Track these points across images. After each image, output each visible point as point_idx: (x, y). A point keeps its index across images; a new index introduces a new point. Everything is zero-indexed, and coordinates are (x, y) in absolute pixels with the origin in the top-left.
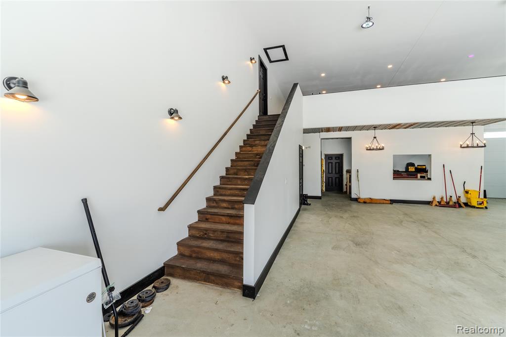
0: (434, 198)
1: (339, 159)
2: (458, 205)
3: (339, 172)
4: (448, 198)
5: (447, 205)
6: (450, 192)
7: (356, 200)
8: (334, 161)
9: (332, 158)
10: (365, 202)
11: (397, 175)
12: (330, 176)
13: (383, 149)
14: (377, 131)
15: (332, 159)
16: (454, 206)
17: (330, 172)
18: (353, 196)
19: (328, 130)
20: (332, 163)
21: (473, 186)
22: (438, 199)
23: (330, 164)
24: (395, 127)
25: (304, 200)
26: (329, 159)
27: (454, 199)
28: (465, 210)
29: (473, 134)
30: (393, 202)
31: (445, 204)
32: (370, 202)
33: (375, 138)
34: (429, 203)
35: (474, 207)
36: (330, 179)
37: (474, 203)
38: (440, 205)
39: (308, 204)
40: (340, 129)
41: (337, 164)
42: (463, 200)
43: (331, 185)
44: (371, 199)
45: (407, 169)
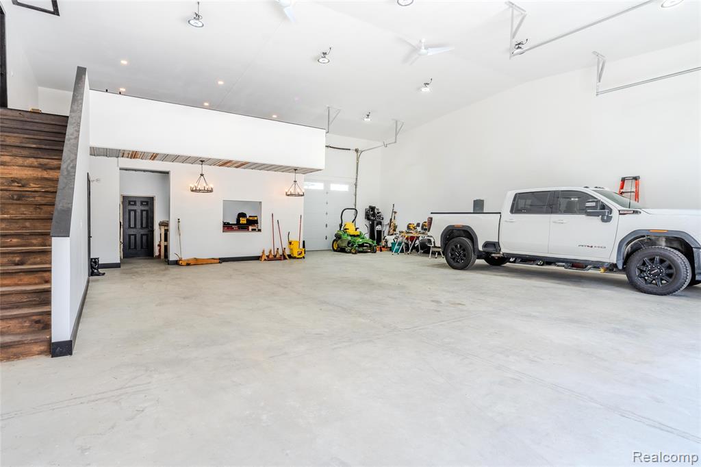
0: (263, 252)
1: (147, 204)
2: (283, 257)
3: (147, 227)
4: (276, 250)
5: (275, 258)
6: (278, 245)
7: (176, 263)
8: (138, 208)
9: (135, 202)
10: (188, 264)
11: (227, 227)
12: (132, 232)
13: (211, 191)
14: (205, 167)
15: (135, 204)
16: (280, 259)
17: (132, 225)
18: (172, 258)
19: (134, 155)
20: (135, 211)
21: (294, 238)
22: (267, 253)
23: (132, 213)
24: (226, 163)
25: (95, 268)
26: (129, 204)
27: (280, 252)
28: (288, 261)
29: (295, 181)
30: (222, 260)
31: (272, 258)
32: (196, 263)
33: (202, 175)
34: (258, 258)
35: (295, 258)
36: (132, 237)
37: (295, 255)
38: (269, 259)
39: (99, 274)
40: (154, 157)
41: (144, 213)
42: (287, 252)
43: (132, 247)
44: (196, 259)
45: (238, 220)
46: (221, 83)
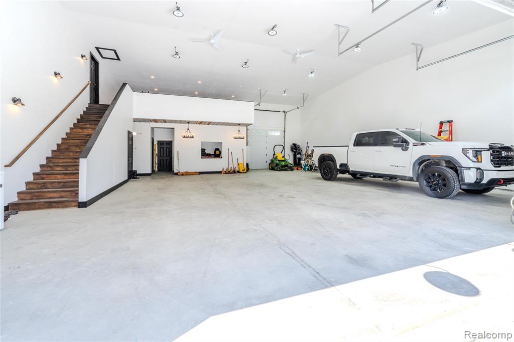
0: (223, 169)
1: (169, 145)
2: (234, 172)
3: (169, 156)
4: (230, 168)
5: (229, 172)
6: (231, 165)
7: (177, 174)
8: (165, 146)
9: (163, 143)
10: (182, 175)
11: (204, 155)
12: (162, 158)
13: (192, 137)
14: (191, 126)
15: (163, 145)
16: (232, 173)
17: (162, 155)
18: (176, 171)
19: (156, 121)
20: (163, 148)
21: (240, 161)
22: (225, 170)
23: (162, 149)
24: (201, 123)
25: (133, 175)
26: (161, 144)
27: (233, 169)
28: (237, 174)
29: (239, 131)
30: (201, 173)
31: (228, 172)
32: (187, 174)
33: (188, 129)
34: (220, 172)
35: (241, 172)
36: (162, 161)
37: (241, 171)
38: (226, 173)
39: (136, 178)
40: (165, 121)
41: (168, 149)
42: (237, 169)
43: (162, 166)
44: (187, 172)
45: (215, 152)
46: (199, 82)
